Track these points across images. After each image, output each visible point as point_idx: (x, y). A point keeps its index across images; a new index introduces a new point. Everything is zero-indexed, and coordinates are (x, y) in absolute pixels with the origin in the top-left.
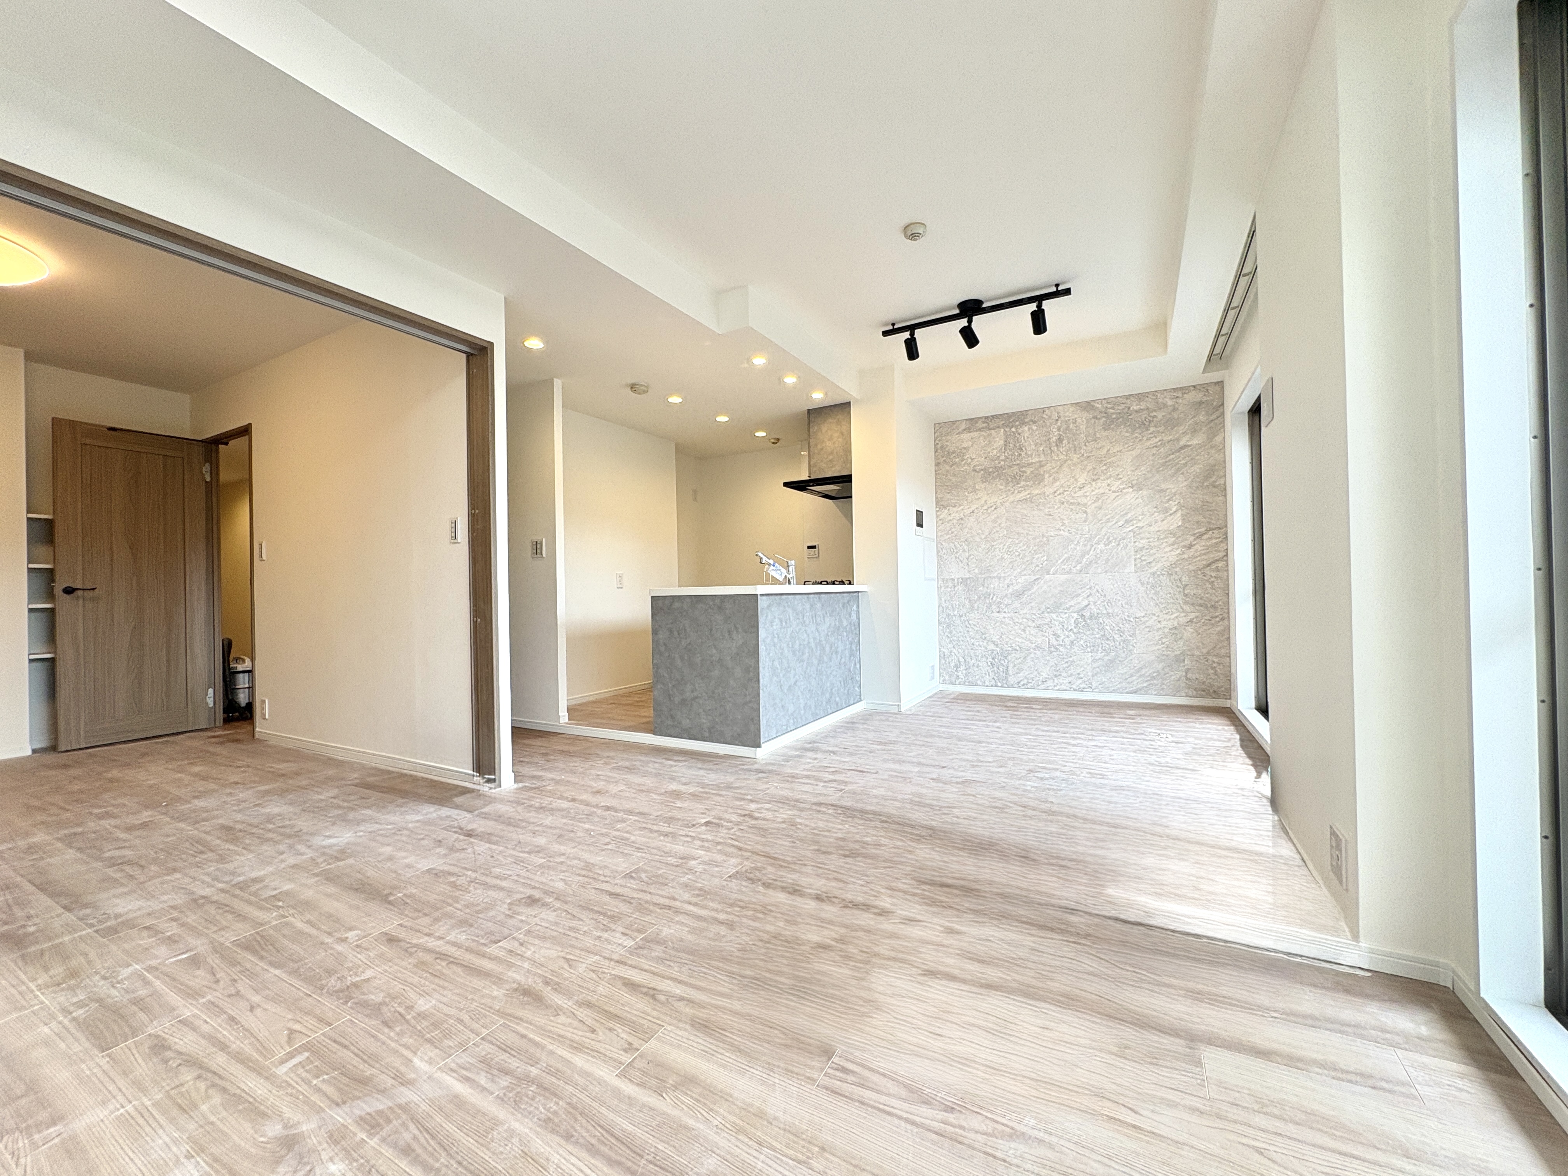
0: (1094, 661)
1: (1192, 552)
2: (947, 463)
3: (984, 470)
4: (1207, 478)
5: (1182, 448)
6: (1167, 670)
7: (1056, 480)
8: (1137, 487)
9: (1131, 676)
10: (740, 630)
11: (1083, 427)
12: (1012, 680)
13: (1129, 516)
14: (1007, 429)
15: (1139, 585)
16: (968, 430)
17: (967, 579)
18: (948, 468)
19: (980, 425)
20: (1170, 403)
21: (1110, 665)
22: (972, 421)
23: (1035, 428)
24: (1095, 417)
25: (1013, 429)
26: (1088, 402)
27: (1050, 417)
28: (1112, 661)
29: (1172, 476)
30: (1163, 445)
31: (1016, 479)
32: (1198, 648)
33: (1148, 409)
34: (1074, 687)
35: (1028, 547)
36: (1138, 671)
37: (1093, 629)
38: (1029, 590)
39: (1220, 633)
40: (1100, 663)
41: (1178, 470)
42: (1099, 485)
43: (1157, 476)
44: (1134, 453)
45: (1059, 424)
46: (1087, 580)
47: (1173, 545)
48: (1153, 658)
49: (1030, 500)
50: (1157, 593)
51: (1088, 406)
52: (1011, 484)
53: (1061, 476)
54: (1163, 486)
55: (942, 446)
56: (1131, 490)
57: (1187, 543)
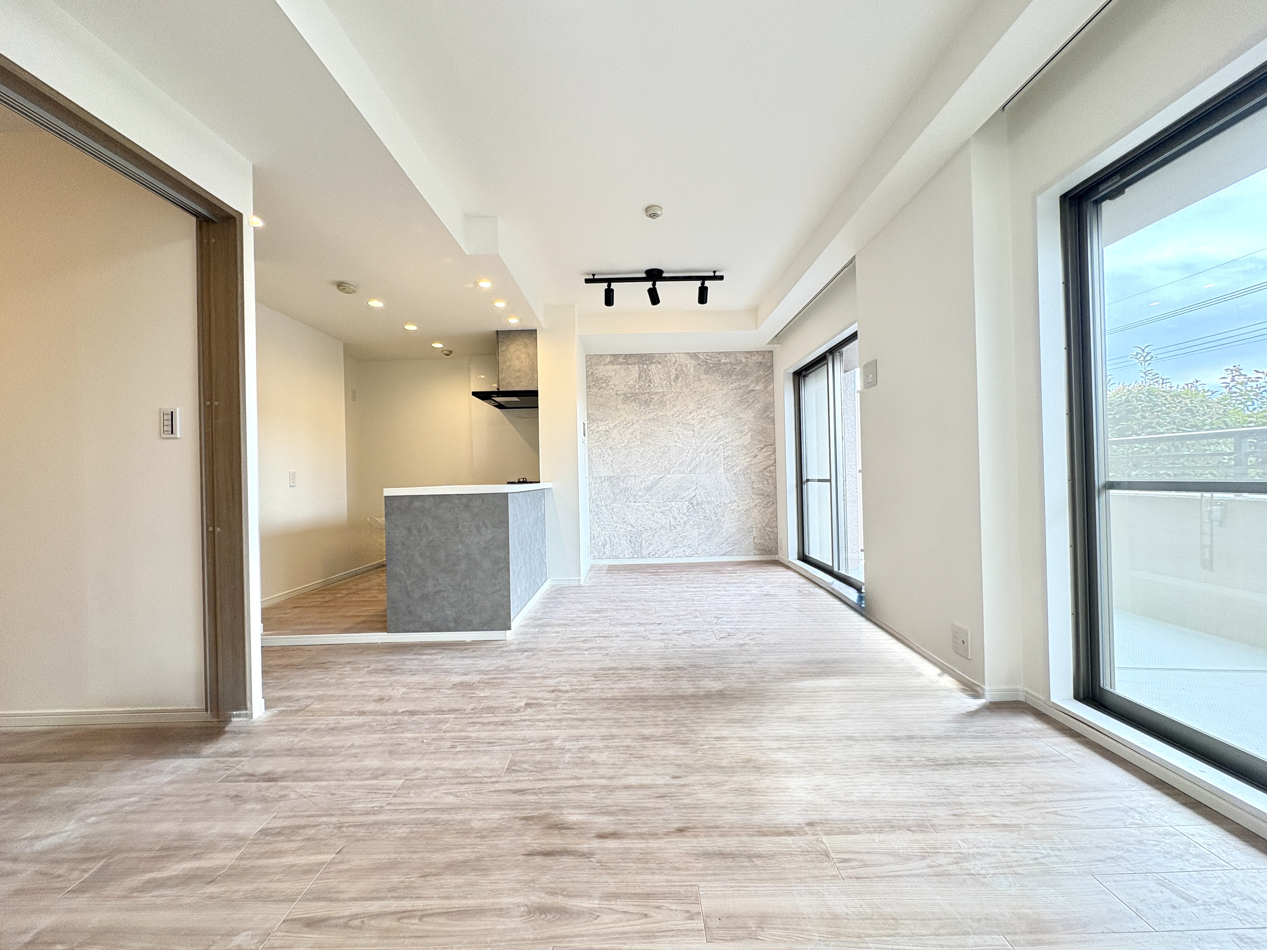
0: (699, 535)
1: (756, 460)
2: (597, 387)
3: (624, 394)
4: (765, 411)
5: (750, 391)
6: (743, 538)
7: (674, 406)
8: (725, 415)
9: (722, 544)
10: (489, 526)
11: (692, 370)
12: (645, 552)
13: (720, 434)
14: (641, 366)
15: (726, 482)
16: (612, 363)
17: (611, 477)
18: (596, 390)
19: (621, 360)
20: (744, 361)
21: (709, 538)
22: (615, 356)
23: (660, 367)
24: (699, 364)
25: (645, 366)
26: (694, 353)
27: (670, 361)
28: (710, 534)
29: (745, 409)
30: (740, 388)
31: (647, 403)
32: (760, 522)
33: (731, 363)
34: (687, 554)
35: (656, 453)
36: (726, 540)
37: (698, 512)
38: (656, 485)
39: (772, 513)
40: (703, 536)
41: (749, 406)
42: (702, 411)
43: (737, 409)
44: (723, 392)
45: (676, 365)
46: (694, 478)
47: (746, 454)
48: (735, 530)
49: (656, 419)
50: (736, 487)
51: (695, 356)
52: (643, 407)
53: (678, 404)
54: (740, 416)
55: (592, 373)
56: (721, 417)
57: (754, 454)
